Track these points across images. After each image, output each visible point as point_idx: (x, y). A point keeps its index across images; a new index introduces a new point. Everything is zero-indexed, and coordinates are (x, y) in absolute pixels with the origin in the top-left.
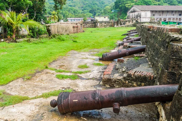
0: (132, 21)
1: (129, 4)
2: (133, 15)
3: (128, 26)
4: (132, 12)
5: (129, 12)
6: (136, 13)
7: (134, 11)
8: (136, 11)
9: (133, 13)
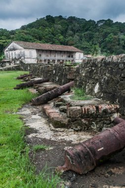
0: (15, 62)
1: (4, 41)
2: (14, 53)
3: (9, 69)
4: (11, 50)
5: (7, 49)
6: (17, 52)
7: (14, 49)
8: (17, 49)
9: (13, 52)
